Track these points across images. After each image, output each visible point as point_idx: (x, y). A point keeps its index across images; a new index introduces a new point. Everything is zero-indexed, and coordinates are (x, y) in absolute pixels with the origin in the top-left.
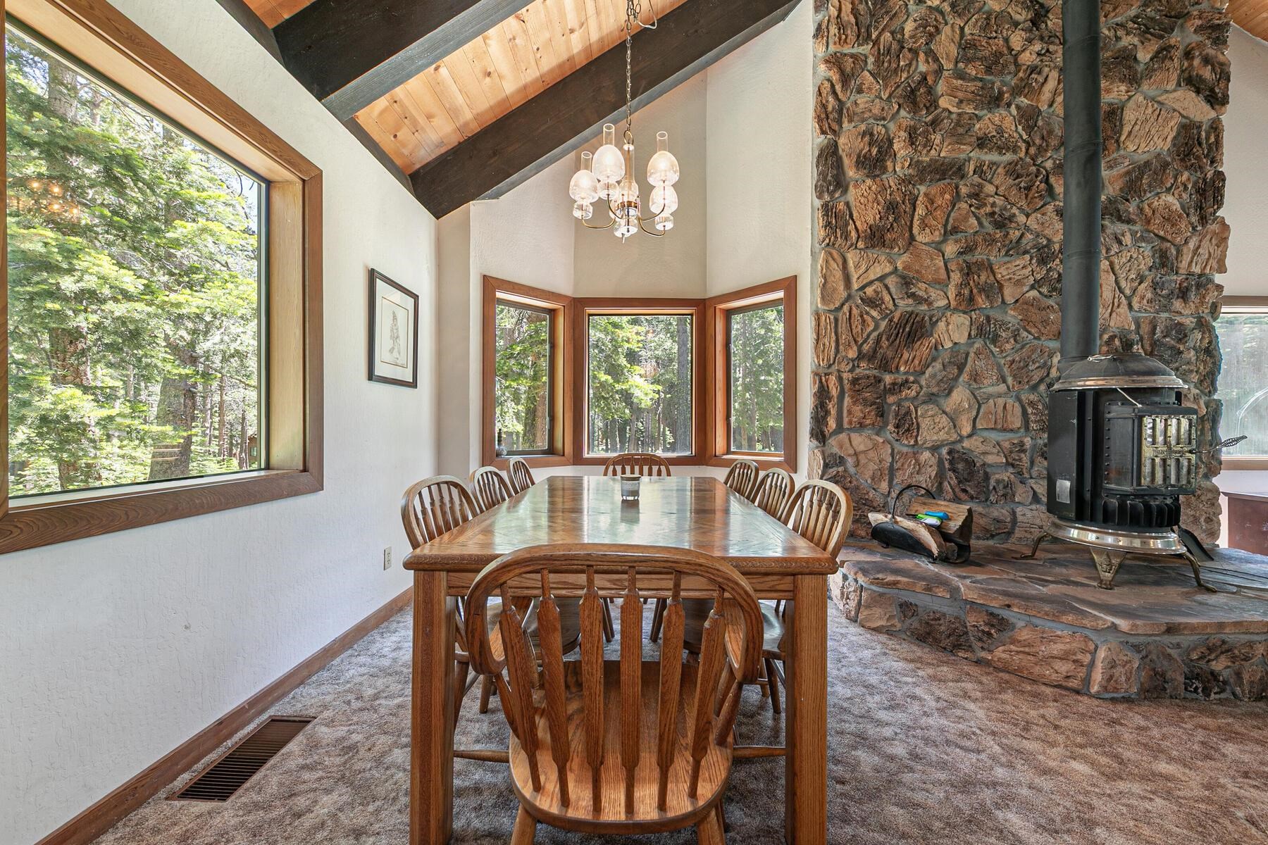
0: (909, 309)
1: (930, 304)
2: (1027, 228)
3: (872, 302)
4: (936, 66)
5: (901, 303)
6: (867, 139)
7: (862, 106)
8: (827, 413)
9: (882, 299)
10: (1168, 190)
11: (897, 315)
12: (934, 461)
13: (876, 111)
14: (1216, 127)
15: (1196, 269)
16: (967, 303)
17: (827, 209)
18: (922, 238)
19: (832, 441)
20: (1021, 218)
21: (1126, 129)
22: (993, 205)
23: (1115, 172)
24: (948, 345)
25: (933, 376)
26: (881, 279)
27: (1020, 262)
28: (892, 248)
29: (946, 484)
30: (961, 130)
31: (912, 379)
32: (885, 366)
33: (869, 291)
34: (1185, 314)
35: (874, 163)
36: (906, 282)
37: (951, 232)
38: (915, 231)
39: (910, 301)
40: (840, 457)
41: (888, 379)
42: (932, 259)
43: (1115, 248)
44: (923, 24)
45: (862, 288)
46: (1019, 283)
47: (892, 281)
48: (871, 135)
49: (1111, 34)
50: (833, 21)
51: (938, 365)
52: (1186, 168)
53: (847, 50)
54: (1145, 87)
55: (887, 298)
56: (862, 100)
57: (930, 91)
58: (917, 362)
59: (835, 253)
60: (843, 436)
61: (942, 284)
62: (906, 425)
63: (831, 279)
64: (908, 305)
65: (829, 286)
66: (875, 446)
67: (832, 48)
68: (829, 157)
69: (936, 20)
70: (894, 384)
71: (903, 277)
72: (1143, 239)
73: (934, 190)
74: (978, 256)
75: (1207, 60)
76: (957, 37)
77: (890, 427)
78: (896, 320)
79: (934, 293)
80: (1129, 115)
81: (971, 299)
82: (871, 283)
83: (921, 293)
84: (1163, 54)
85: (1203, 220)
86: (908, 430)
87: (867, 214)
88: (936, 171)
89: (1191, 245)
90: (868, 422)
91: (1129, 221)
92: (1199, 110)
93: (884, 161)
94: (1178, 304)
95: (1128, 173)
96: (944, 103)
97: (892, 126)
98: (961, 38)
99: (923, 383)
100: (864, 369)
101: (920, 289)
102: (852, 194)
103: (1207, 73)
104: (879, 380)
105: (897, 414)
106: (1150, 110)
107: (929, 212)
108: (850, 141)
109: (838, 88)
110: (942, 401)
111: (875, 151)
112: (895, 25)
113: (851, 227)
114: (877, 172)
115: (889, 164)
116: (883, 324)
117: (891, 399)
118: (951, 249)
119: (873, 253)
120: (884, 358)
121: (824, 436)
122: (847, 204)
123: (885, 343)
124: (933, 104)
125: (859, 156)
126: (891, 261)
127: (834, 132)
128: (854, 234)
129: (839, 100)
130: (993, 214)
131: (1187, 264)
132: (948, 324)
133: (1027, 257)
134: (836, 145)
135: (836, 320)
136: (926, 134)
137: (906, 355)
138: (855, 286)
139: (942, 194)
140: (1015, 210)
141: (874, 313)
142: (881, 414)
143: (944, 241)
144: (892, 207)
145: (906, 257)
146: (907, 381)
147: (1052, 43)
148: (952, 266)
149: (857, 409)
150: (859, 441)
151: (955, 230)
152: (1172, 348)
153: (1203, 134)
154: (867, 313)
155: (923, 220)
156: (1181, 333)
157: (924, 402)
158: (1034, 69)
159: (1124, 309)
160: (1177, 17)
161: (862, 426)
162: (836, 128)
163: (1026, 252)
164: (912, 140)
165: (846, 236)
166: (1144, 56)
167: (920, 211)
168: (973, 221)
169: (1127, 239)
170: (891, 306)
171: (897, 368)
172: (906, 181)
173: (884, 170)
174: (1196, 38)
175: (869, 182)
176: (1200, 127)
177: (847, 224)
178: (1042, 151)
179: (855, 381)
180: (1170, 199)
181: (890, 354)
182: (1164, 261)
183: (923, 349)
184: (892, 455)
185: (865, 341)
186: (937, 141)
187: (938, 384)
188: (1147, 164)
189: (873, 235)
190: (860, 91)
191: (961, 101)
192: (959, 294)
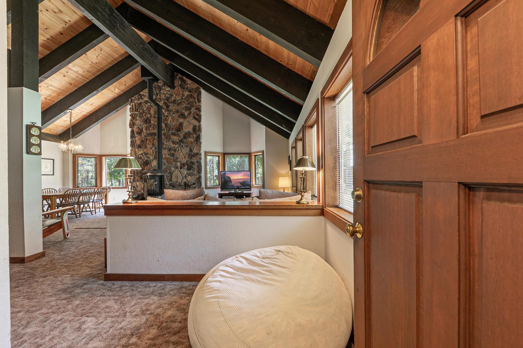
2: (167, 145)
3: (140, 158)
4: (150, 116)
6: (138, 129)
9: (142, 157)
10: (191, 138)
11: (144, 160)
13: (139, 124)
14: (200, 126)
15: (196, 152)
17: (132, 141)
18: (148, 146)
23: (181, 134)
26: (142, 154)
27: (166, 151)
28: (143, 148)
30: (155, 127)
33: (139, 156)
34: (194, 160)
35: (140, 133)
36: (146, 154)
38: (147, 145)
39: (146, 158)
42: (150, 150)
43: (182, 148)
44: (147, 108)
45: (138, 155)
46: (165, 154)
48: (139, 128)
49: (181, 110)
50: (131, 108)
51: (152, 169)
52: (195, 134)
53: (134, 113)
54: (187, 119)
55: (143, 157)
56: (137, 122)
57: (150, 120)
59: (133, 149)
60: (135, 182)
61: (152, 155)
63: (132, 154)
66: (141, 184)
67: (132, 113)
68: (132, 132)
69: (150, 107)
70: (144, 173)
71: (145, 154)
72: (186, 146)
73: (150, 138)
75: (197, 114)
76: (154, 110)
77: (143, 181)
79: (151, 157)
80: (184, 124)
82: (140, 155)
84: (189, 114)
85: (197, 143)
87: (138, 142)
88: (150, 134)
89: (195, 148)
91: (184, 143)
92: (195, 123)
93: (142, 132)
94: (193, 158)
95: (184, 135)
96: (152, 122)
97: (143, 126)
98: (155, 110)
101: (148, 156)
103: (197, 117)
104: (142, 172)
106: (187, 124)
108: (135, 129)
109: (133, 120)
111: (140, 131)
113: (136, 145)
115: (142, 133)
116: (142, 162)
117: (143, 176)
118: (153, 149)
119: (140, 149)
122: (135, 140)
124: (150, 122)
125: (137, 132)
126: (143, 151)
127: (132, 128)
128: (136, 146)
129: (133, 122)
131: (195, 151)
132: (153, 162)
133: (167, 150)
134: (133, 130)
136: (149, 127)
137: (146, 168)
138: (137, 155)
140: (164, 141)
141: (140, 160)
142: (141, 178)
143: (152, 147)
144: (142, 141)
145: (145, 150)
146: (146, 172)
147: (171, 111)
148: (154, 151)
149: (137, 178)
150: (138, 183)
151: (154, 145)
152: (191, 166)
153: (197, 128)
154: (139, 160)
156: (193, 163)
158: (167, 116)
159: (184, 159)
160: (192, 106)
161: (138, 181)
162: (133, 127)
163: (166, 149)
164: (146, 129)
165: (135, 146)
166: (186, 114)
167: (148, 142)
169: (184, 146)
170: (144, 159)
172: (146, 136)
174: (195, 110)
175: (139, 136)
176: (196, 127)
177: (135, 144)
178: (169, 131)
179: (137, 173)
180: (191, 139)
181: (143, 167)
182: (191, 150)
183: (148, 166)
184: (144, 186)
186: (151, 129)
188: (187, 133)
189: (139, 146)
190: (137, 120)
191: (155, 122)
192: (154, 157)
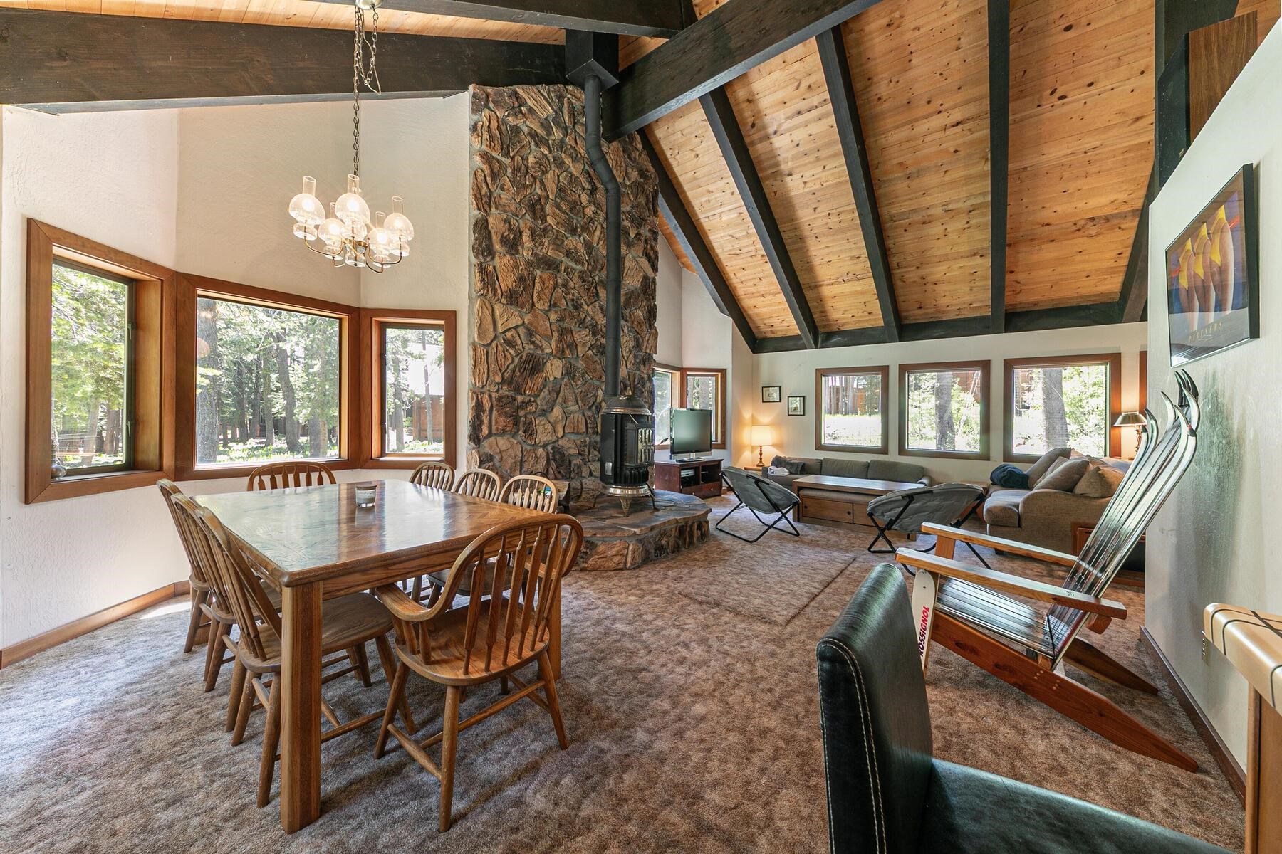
0: (531, 352)
1: (543, 350)
2: (588, 313)
3: (511, 343)
4: (545, 194)
5: (527, 347)
6: (507, 225)
7: (504, 200)
8: (482, 422)
9: (516, 342)
10: (639, 308)
11: (525, 354)
12: (544, 455)
13: (512, 208)
15: (648, 351)
16: (561, 354)
17: (482, 268)
18: (538, 305)
19: (485, 444)
20: (585, 306)
21: (626, 270)
22: (573, 295)
23: (624, 291)
24: (552, 379)
25: (544, 398)
26: (515, 328)
27: (584, 332)
28: (522, 308)
29: (550, 469)
30: (558, 242)
31: (533, 399)
32: (518, 390)
33: (509, 335)
34: (644, 373)
35: (512, 245)
36: (530, 333)
37: (553, 305)
38: (535, 300)
39: (532, 346)
40: (491, 455)
41: (520, 398)
42: (543, 321)
45: (504, 332)
46: (584, 345)
47: (521, 330)
48: (510, 224)
50: (485, 127)
51: (546, 391)
52: (645, 299)
53: (495, 155)
54: (632, 251)
55: (519, 342)
56: (504, 196)
57: (542, 209)
58: (535, 388)
59: (487, 302)
60: (492, 439)
61: (549, 338)
62: (530, 431)
63: (484, 321)
64: (530, 349)
65: (483, 326)
66: (512, 446)
67: (484, 147)
68: (481, 227)
70: (523, 402)
71: (528, 330)
72: (631, 331)
73: (544, 275)
74: (566, 324)
75: (651, 247)
77: (521, 432)
78: (524, 358)
79: (545, 344)
80: (627, 264)
81: (563, 351)
82: (510, 329)
83: (537, 342)
84: (638, 237)
85: (650, 326)
86: (531, 434)
87: (507, 281)
88: (546, 263)
89: (646, 338)
90: (508, 429)
91: (627, 321)
92: (649, 271)
93: (517, 245)
94: (642, 368)
95: (627, 294)
96: (549, 219)
97: (522, 223)
99: (539, 402)
100: (505, 390)
101: (537, 339)
102: (497, 261)
103: (651, 253)
104: (515, 399)
105: (525, 424)
106: (633, 264)
107: (542, 290)
108: (496, 222)
109: (489, 180)
110: (548, 414)
111: (512, 237)
112: (524, 152)
113: (497, 286)
114: (513, 252)
115: (520, 249)
116: (517, 360)
117: (521, 413)
118: (553, 317)
119: (511, 309)
120: (517, 384)
121: (479, 440)
122: (494, 267)
123: (518, 374)
124: (544, 218)
125: (502, 237)
126: (521, 317)
127: (486, 211)
128: (499, 292)
129: (489, 189)
130: (573, 300)
131: (645, 347)
132: (552, 365)
133: (588, 330)
134: (487, 221)
135: (487, 352)
136: (540, 236)
137: (530, 383)
138: (500, 330)
139: (549, 280)
140: (583, 301)
141: (512, 352)
142: (516, 423)
143: (549, 310)
144: (522, 280)
145: (530, 316)
146: (530, 401)
148: (554, 328)
149: (501, 419)
150: (503, 443)
151: (555, 305)
153: (650, 283)
154: (507, 350)
155: (539, 293)
156: (643, 382)
157: (539, 416)
158: (591, 220)
161: (504, 432)
162: (488, 209)
163: (587, 327)
164: (533, 238)
165: (495, 293)
166: (632, 234)
167: (537, 287)
168: (564, 301)
170: (521, 347)
171: (525, 391)
172: (529, 264)
173: (517, 252)
174: (648, 234)
175: (508, 256)
176: (649, 280)
177: (495, 284)
178: (594, 270)
179: (500, 399)
180: (640, 313)
181: (521, 381)
182: (638, 344)
183: (539, 380)
184: (521, 451)
185: (506, 371)
186: (546, 244)
187: (546, 404)
188: (633, 291)
189: (511, 295)
190: (502, 189)
191: (558, 223)
192: (557, 347)
